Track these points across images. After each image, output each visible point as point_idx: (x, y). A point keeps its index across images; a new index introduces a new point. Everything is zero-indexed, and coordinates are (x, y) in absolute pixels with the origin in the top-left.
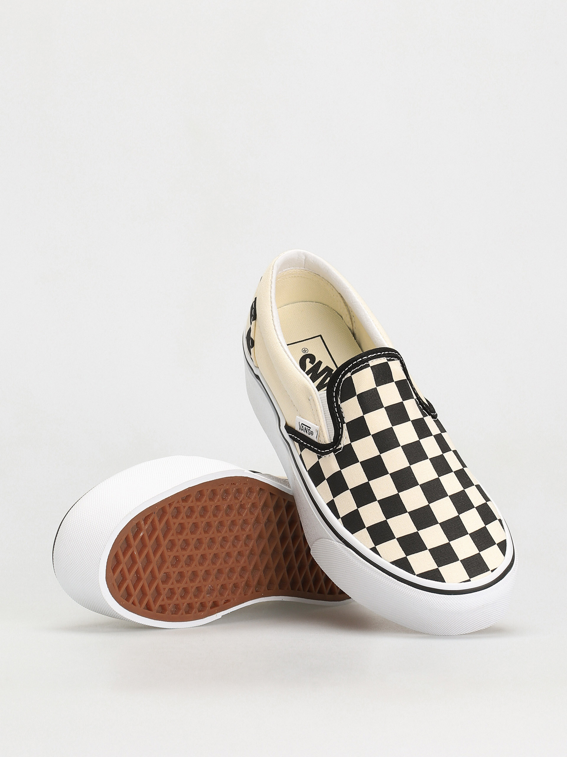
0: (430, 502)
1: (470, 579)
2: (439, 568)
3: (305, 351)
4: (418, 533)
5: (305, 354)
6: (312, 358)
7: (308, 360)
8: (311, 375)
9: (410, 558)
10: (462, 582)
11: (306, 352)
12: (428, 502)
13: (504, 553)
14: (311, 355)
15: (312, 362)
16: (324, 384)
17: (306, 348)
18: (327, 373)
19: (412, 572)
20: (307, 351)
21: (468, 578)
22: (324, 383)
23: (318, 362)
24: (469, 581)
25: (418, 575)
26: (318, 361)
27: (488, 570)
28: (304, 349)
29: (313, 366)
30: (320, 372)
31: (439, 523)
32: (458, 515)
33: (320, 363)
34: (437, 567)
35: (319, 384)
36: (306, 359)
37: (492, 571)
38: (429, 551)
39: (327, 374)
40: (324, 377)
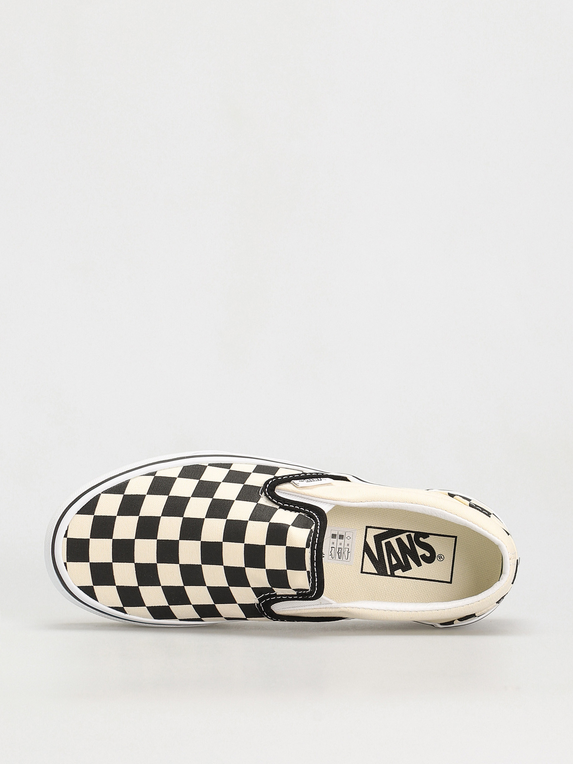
0: (158, 541)
1: (66, 537)
2: (93, 516)
3: (440, 557)
4: (137, 516)
5: (437, 555)
6: (430, 560)
7: (428, 554)
8: (408, 547)
9: (120, 497)
10: (68, 529)
11: (438, 558)
12: (159, 540)
13: (81, 588)
14: (432, 561)
15: (423, 556)
16: (391, 554)
17: (442, 560)
18: (403, 563)
19: (106, 492)
20: (440, 560)
21: (69, 536)
22: (393, 555)
23: (420, 562)
24: (66, 536)
25: (100, 495)
26: (422, 564)
27: (68, 560)
28: (443, 557)
29: (419, 555)
30: (407, 558)
31: (135, 540)
32: (135, 562)
33: (419, 564)
34: (95, 515)
35: (394, 548)
36: (430, 553)
37: (65, 564)
38: (115, 516)
39: (401, 563)
40: (400, 559)
